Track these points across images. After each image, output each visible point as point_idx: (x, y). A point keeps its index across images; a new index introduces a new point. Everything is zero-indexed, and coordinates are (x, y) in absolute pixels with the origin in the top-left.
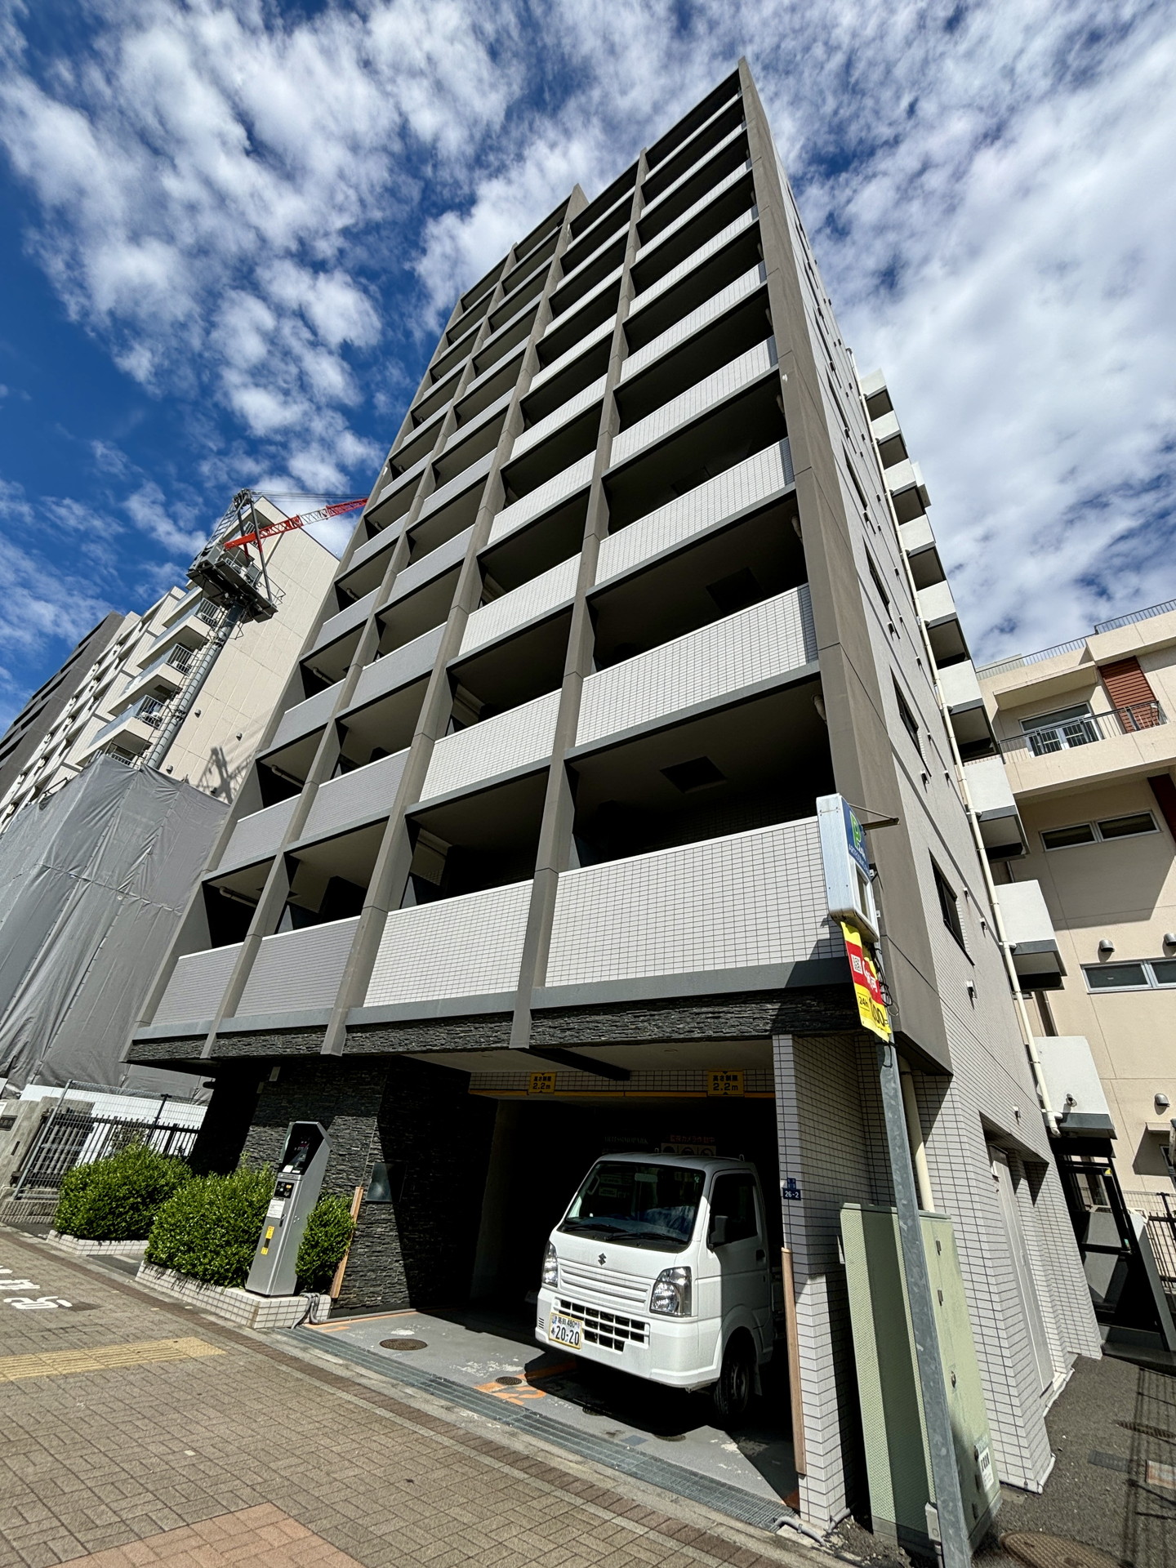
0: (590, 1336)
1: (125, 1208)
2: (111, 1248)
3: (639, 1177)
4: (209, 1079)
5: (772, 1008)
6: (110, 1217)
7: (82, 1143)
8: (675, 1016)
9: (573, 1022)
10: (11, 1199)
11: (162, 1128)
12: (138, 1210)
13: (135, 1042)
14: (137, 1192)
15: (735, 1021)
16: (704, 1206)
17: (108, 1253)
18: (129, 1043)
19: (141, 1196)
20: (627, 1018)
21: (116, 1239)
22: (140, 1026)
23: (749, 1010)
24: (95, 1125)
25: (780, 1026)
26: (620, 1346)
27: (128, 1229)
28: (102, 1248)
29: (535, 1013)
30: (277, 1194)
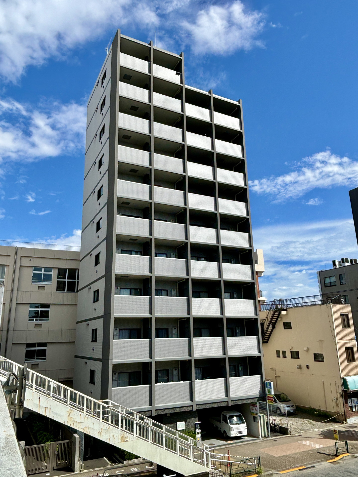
8: (248, 400)
9: (236, 402)
25: (257, 401)
29: (232, 401)
30: (197, 434)
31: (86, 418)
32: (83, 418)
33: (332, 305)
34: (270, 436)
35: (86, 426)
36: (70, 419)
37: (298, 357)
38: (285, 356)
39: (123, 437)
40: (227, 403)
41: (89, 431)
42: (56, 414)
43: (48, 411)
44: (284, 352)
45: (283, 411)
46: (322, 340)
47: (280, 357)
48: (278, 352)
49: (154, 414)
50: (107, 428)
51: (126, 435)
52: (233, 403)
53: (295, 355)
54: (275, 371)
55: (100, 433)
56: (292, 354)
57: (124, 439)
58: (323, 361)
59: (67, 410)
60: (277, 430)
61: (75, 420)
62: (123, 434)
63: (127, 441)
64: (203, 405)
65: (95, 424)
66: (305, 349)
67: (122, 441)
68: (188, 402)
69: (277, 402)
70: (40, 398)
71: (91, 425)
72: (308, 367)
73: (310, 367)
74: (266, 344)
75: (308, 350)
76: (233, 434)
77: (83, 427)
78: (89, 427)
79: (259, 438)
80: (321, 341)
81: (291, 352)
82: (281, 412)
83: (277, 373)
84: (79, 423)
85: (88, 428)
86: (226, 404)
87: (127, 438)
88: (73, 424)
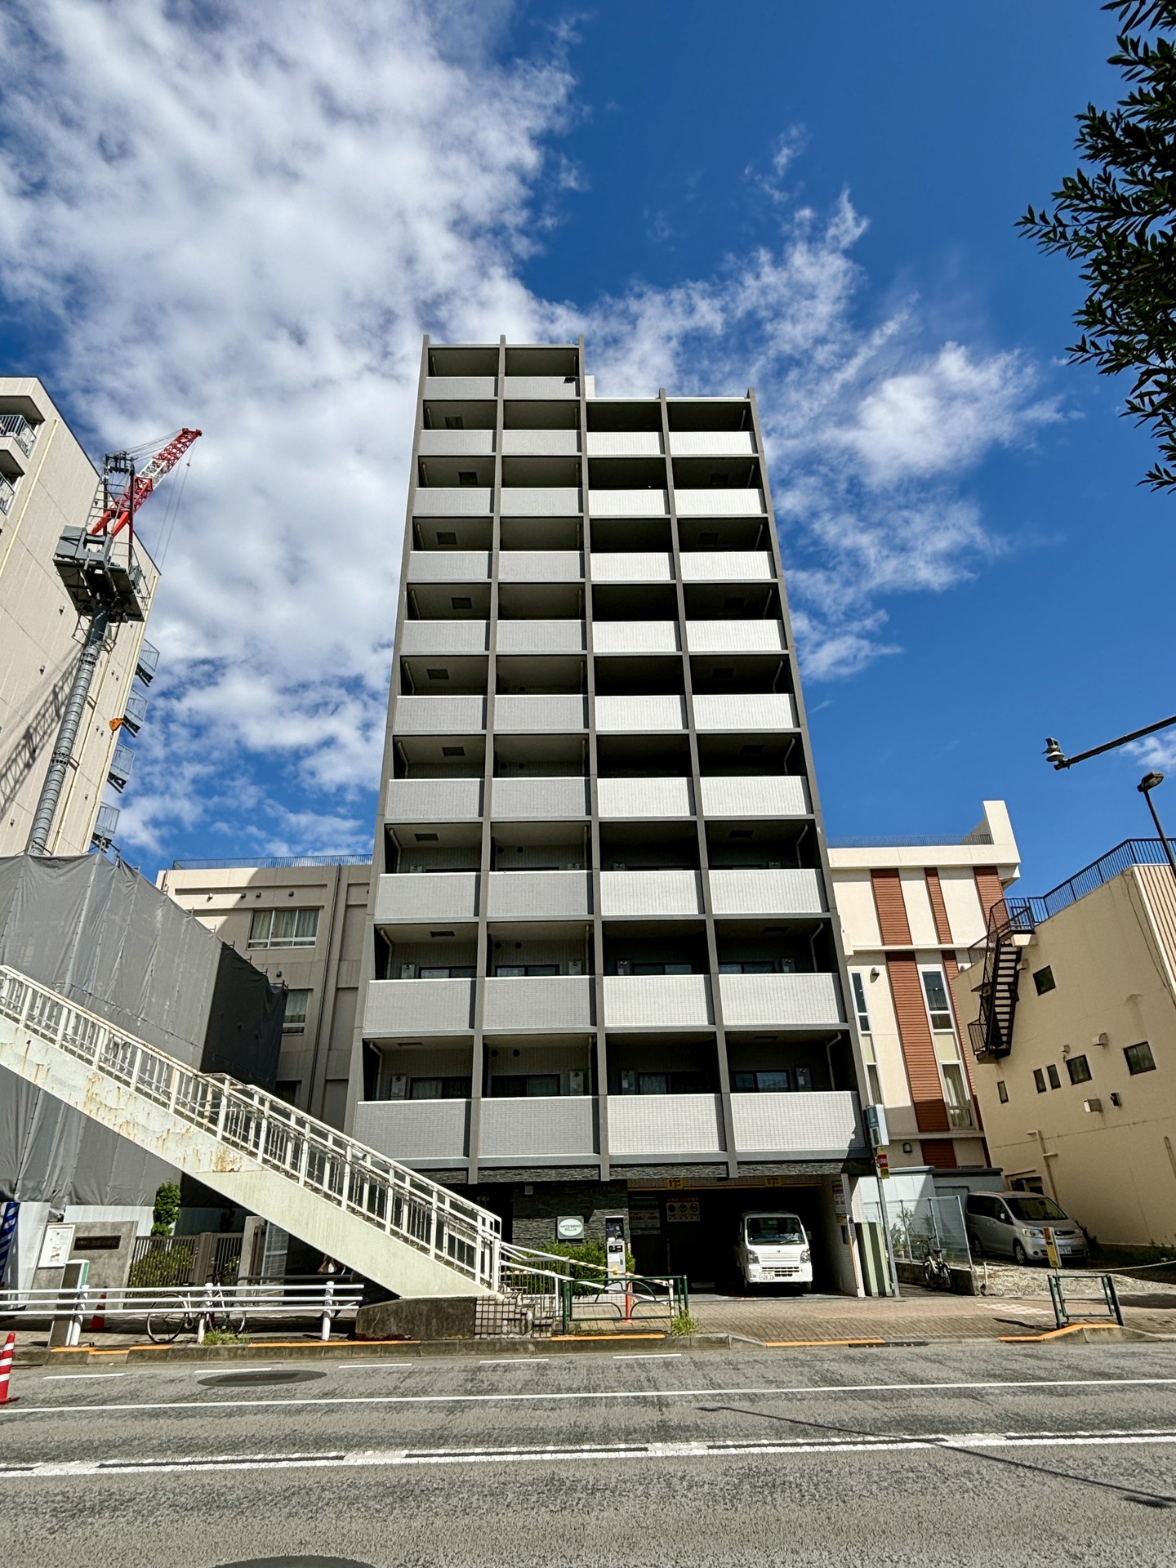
0: (776, 1275)
3: (770, 1222)
5: (841, 1165)
8: (804, 1166)
9: (760, 1167)
15: (827, 1169)
16: (802, 1226)
20: (784, 1166)
23: (833, 1165)
25: (843, 1171)
26: (791, 1275)
29: (739, 1163)
30: (611, 1251)
31: (132, 1100)
32: (124, 1099)
33: (1136, 869)
34: (897, 1292)
35: (129, 1118)
36: (91, 1098)
37: (1086, 1076)
38: (1056, 1085)
39: (222, 1159)
40: (723, 1167)
41: (135, 1132)
42: (62, 1083)
43: (42, 1074)
44: (1052, 1071)
45: (1030, 1251)
46: (1136, 993)
47: (1045, 1090)
48: (1038, 1074)
49: (473, 1179)
50: (184, 1131)
51: (231, 1155)
52: (746, 1171)
53: (1079, 1070)
54: (1042, 1139)
55: (161, 1141)
56: (1073, 1067)
57: (224, 1164)
58: (1154, 1068)
59: (88, 1074)
60: (944, 1282)
61: (104, 1102)
62: (224, 1152)
63: (232, 1170)
64: (639, 1169)
65: (151, 1115)
66: (1096, 1040)
67: (219, 1168)
68: (586, 1155)
69: (1012, 1223)
70: (29, 1042)
71: (141, 1119)
72: (1116, 1100)
73: (1123, 1098)
74: (1006, 1058)
75: (1104, 1042)
76: (757, 1274)
77: (120, 1121)
78: (138, 1121)
79: (855, 1295)
80: (1133, 998)
81: (1069, 1063)
82: (1025, 1254)
83: (1048, 1144)
84: (111, 1109)
85: (131, 1125)
86: (721, 1172)
87: (233, 1162)
88: (95, 1111)
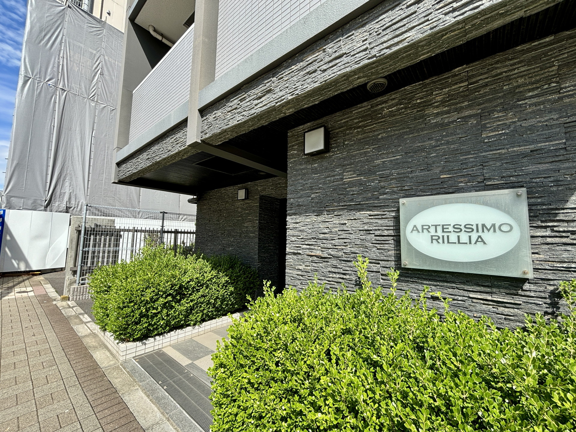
1: (157, 309)
2: (156, 343)
4: (191, 197)
6: (144, 320)
7: (117, 245)
10: (76, 286)
11: (168, 232)
12: (172, 307)
13: (119, 164)
14: (165, 293)
17: (156, 348)
18: (114, 166)
19: (170, 295)
21: (159, 334)
22: (117, 151)
24: (122, 233)
27: (168, 324)
28: (147, 346)
